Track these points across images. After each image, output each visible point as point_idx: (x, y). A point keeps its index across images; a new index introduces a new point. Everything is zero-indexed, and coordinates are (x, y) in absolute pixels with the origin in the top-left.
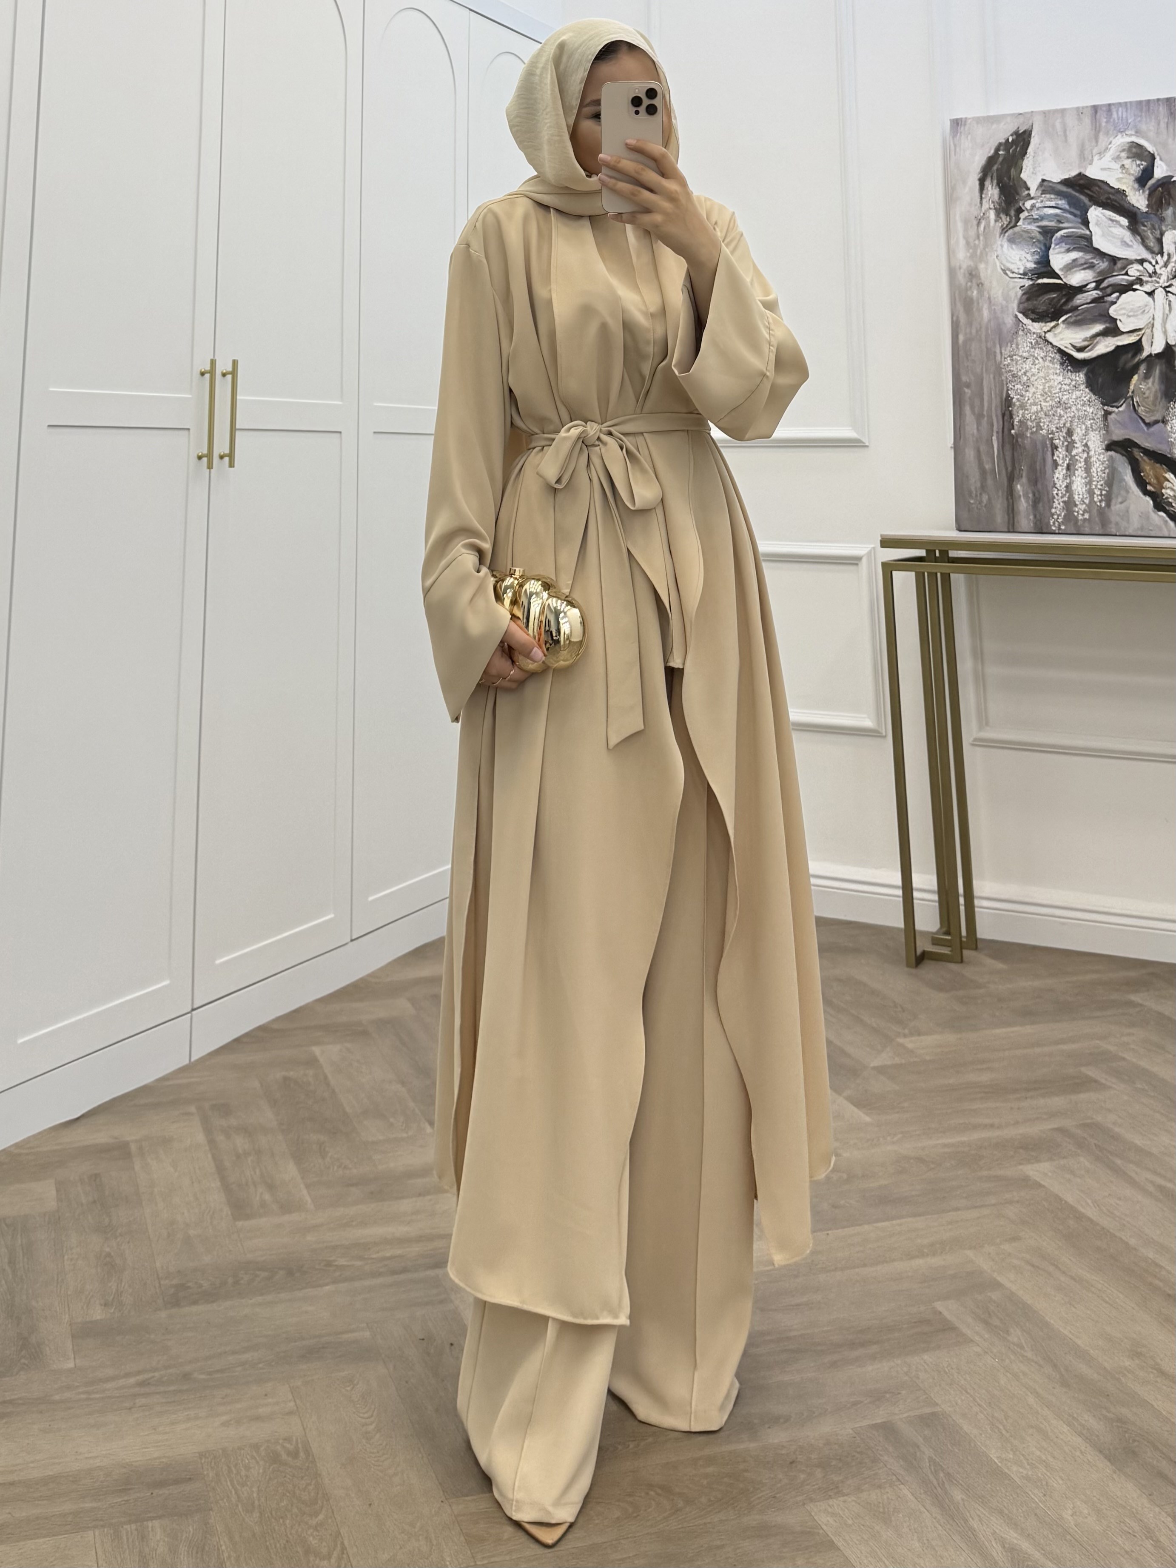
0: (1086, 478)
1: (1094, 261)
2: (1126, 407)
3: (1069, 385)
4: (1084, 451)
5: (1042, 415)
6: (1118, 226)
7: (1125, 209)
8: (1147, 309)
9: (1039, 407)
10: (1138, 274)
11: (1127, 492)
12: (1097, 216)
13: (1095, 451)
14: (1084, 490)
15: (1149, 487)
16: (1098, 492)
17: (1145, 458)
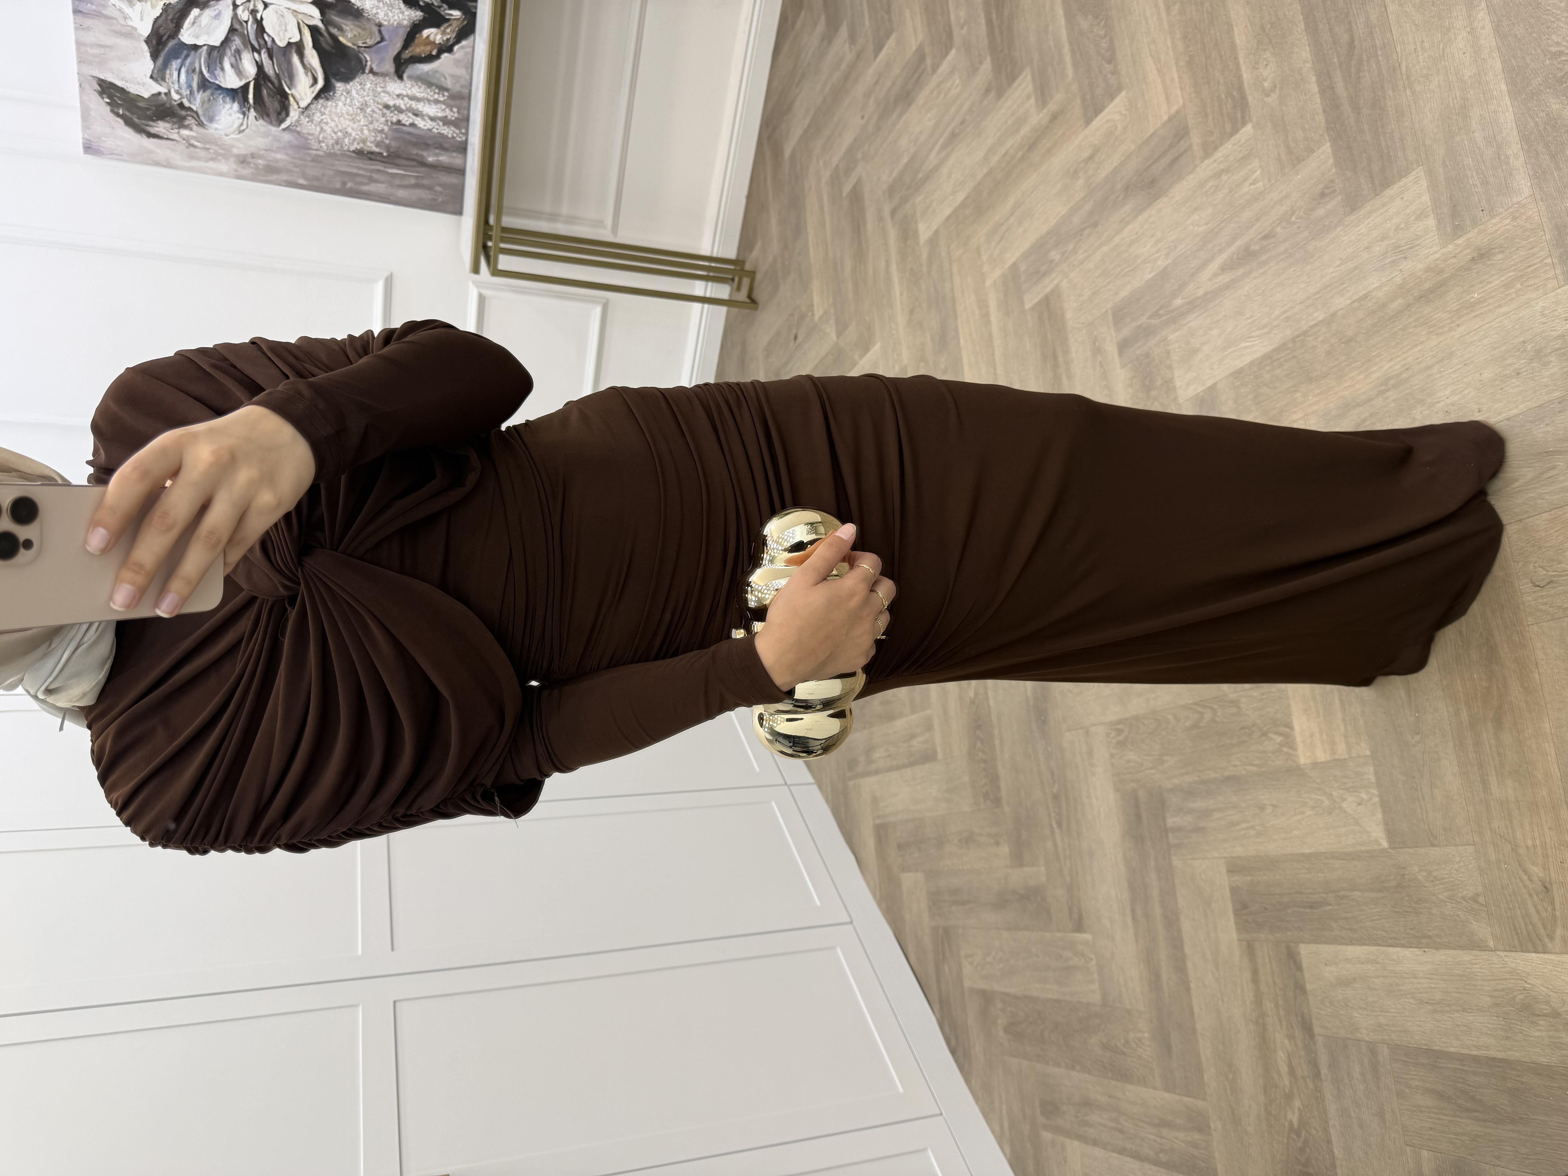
0: (424, 103)
1: (234, 48)
2: (367, 53)
3: (346, 98)
4: (402, 99)
5: (371, 127)
6: (199, 19)
7: (183, 8)
8: (280, 12)
9: (365, 128)
10: (247, 13)
11: (437, 72)
12: (189, 35)
13: (403, 90)
14: (434, 107)
15: (434, 53)
16: (436, 96)
17: (410, 49)
